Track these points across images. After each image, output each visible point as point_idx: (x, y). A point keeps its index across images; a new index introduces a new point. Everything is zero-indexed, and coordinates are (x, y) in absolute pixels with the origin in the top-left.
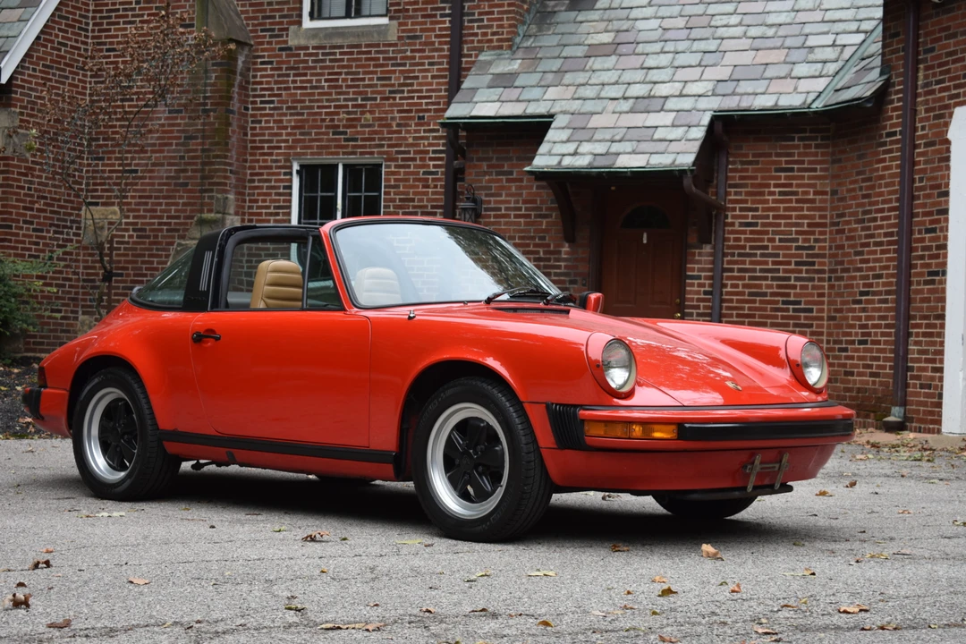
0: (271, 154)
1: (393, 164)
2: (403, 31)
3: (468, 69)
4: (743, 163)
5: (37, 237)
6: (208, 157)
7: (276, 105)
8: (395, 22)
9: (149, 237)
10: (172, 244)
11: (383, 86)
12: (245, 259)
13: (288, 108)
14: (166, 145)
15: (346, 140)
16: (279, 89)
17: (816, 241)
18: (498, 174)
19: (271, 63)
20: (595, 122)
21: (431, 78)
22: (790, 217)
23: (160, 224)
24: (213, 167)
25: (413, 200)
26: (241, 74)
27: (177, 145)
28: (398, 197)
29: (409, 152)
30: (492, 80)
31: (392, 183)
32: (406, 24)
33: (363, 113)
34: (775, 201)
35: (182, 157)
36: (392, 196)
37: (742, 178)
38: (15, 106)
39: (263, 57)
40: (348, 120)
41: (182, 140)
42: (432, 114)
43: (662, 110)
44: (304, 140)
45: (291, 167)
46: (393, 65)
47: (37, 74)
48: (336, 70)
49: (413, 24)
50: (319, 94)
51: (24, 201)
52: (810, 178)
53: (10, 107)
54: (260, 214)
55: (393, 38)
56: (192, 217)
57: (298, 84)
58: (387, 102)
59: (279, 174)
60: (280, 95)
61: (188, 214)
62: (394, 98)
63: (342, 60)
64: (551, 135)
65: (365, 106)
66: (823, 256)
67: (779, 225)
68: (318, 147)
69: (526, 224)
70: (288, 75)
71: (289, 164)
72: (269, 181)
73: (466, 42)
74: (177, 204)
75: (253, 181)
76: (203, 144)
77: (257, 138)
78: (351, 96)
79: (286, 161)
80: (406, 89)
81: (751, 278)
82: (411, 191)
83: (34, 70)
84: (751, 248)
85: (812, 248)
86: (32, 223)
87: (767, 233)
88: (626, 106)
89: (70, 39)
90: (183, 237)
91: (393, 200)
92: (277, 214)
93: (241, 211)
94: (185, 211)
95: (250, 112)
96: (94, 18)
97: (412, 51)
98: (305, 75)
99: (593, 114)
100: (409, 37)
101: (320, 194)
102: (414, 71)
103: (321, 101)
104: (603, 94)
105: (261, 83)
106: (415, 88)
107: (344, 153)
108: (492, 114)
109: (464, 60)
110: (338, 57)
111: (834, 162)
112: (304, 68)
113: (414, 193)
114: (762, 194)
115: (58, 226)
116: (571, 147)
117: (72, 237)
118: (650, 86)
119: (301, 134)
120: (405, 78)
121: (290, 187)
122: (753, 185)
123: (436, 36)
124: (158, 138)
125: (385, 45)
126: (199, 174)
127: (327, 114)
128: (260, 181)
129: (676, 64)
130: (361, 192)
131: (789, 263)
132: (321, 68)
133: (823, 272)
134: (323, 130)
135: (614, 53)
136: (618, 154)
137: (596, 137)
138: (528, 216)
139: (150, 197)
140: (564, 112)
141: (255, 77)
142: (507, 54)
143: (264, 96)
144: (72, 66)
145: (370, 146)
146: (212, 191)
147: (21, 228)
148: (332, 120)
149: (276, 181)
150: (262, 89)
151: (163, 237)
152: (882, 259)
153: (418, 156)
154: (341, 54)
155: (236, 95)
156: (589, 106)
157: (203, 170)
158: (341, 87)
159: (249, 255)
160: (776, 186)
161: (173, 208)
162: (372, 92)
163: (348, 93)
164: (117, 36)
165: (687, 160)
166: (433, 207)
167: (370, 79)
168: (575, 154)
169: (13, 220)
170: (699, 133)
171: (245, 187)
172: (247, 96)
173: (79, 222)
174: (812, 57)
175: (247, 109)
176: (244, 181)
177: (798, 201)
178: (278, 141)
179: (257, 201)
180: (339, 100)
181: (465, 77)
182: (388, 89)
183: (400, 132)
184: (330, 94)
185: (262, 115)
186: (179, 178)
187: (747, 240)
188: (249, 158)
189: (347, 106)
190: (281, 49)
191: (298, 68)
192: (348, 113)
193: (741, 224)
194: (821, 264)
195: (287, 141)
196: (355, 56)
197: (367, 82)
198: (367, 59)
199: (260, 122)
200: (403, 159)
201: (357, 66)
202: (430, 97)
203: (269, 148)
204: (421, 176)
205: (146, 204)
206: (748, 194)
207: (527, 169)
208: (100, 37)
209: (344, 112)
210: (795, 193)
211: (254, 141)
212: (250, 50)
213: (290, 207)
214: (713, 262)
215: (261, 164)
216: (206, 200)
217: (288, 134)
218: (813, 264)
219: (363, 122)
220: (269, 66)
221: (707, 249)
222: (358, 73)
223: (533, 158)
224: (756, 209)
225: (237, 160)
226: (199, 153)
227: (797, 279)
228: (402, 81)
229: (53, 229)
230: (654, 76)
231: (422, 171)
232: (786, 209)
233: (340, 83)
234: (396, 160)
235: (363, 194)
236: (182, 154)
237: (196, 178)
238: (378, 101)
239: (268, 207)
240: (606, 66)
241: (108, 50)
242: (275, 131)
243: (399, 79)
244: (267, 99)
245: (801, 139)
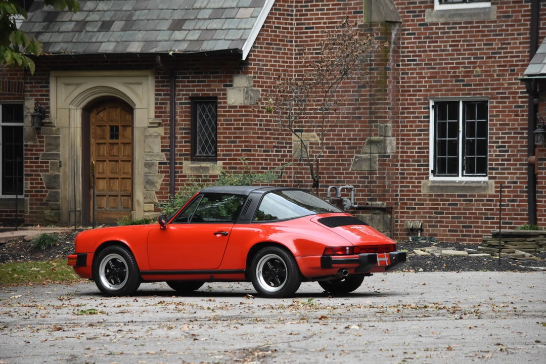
0: (415, 95)
1: (495, 101)
2: (501, 12)
5: (266, 155)
6: (374, 99)
7: (417, 62)
8: (495, 7)
9: (336, 152)
10: (352, 157)
11: (487, 49)
12: (399, 164)
13: (426, 64)
14: (346, 91)
15: (464, 85)
16: (419, 51)
19: (414, 34)
21: (518, 44)
23: (344, 144)
24: (377, 106)
25: (508, 125)
26: (394, 43)
27: (353, 91)
28: (498, 123)
29: (505, 93)
31: (495, 114)
32: (502, 8)
33: (475, 67)
35: (357, 100)
36: (495, 122)
38: (251, 73)
39: (409, 30)
40: (465, 72)
41: (357, 89)
42: (520, 68)
44: (436, 86)
45: (428, 104)
46: (494, 35)
47: (263, 50)
48: (457, 39)
49: (507, 7)
50: (446, 55)
51: (257, 133)
53: (248, 74)
54: (409, 135)
55: (493, 17)
56: (364, 139)
57: (432, 48)
58: (490, 60)
59: (420, 108)
60: (420, 56)
61: (362, 137)
62: (495, 58)
63: (461, 32)
65: (475, 63)
68: (446, 90)
70: (425, 42)
71: (427, 102)
72: (414, 113)
73: (542, 20)
74: (354, 131)
75: (403, 113)
76: (370, 91)
77: (406, 85)
78: (467, 56)
79: (425, 99)
80: (502, 51)
82: (507, 118)
83: (261, 48)
86: (262, 147)
89: (282, 23)
90: (358, 152)
91: (496, 125)
92: (420, 135)
93: (396, 133)
94: (360, 135)
95: (401, 67)
96: (296, 6)
97: (506, 26)
98: (437, 42)
100: (504, 17)
101: (448, 121)
102: (507, 39)
103: (447, 59)
105: (407, 48)
106: (508, 50)
107: (463, 94)
109: (540, 31)
110: (458, 30)
112: (436, 38)
113: (510, 120)
115: (278, 147)
117: (286, 153)
119: (435, 82)
120: (502, 44)
121: (428, 117)
123: (522, 16)
124: (341, 87)
125: (488, 22)
126: (368, 111)
127: (451, 68)
128: (408, 113)
130: (475, 119)
132: (447, 37)
134: (449, 79)
139: (336, 126)
141: (403, 43)
143: (409, 56)
144: (284, 41)
145: (480, 89)
146: (376, 122)
147: (256, 151)
148: (455, 72)
149: (419, 113)
150: (408, 52)
151: (346, 152)
153: (511, 96)
154: (460, 28)
155: (391, 58)
157: (370, 108)
158: (460, 50)
159: (402, 161)
161: (352, 133)
162: (481, 54)
163: (465, 54)
164: (312, 19)
166: (521, 129)
167: (480, 45)
169: (252, 146)
171: (398, 118)
172: (399, 57)
173: (291, 143)
175: (398, 65)
176: (398, 113)
178: (419, 87)
179: (407, 126)
180: (459, 59)
181: (541, 43)
182: (491, 51)
183: (499, 80)
184: (453, 55)
185: (409, 69)
186: (355, 113)
188: (401, 98)
189: (464, 63)
190: (420, 25)
191: (432, 38)
192: (465, 67)
195: (425, 86)
196: (469, 30)
197: (477, 47)
198: (477, 32)
199: (407, 74)
200: (501, 98)
201: (471, 36)
202: (518, 57)
203: (413, 91)
204: (513, 109)
205: (334, 131)
208: (300, 20)
209: (462, 67)
211: (404, 87)
212: (400, 26)
213: (428, 130)
215: (409, 102)
216: (373, 128)
217: (426, 82)
219: (474, 74)
220: (413, 36)
222: (471, 41)
225: (393, 100)
226: (368, 97)
228: (500, 46)
229: (275, 149)
231: (514, 105)
233: (459, 47)
234: (497, 98)
235: (476, 121)
236: (357, 98)
237: (366, 113)
238: (485, 59)
239: (414, 130)
241: (306, 28)
242: (418, 80)
243: (498, 44)
244: (412, 58)
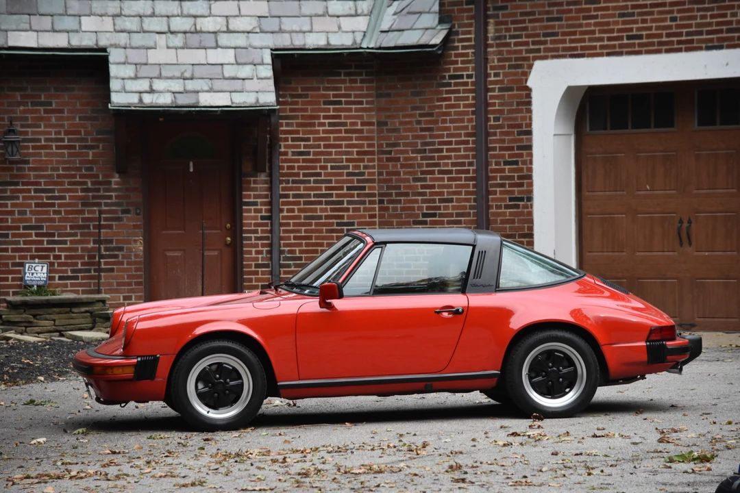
4: (292, 96)
17: (365, 167)
18: (34, 104)
20: (154, 57)
22: (340, 146)
34: (324, 132)
37: (292, 110)
43: (217, 46)
52: (357, 110)
64: (114, 70)
66: (373, 181)
67: (330, 153)
69: (70, 155)
81: (306, 203)
84: (305, 175)
85: (362, 174)
87: (319, 161)
88: (177, 40)
99: (147, 48)
104: (146, 27)
108: (34, 45)
111: (379, 96)
114: (313, 125)
116: (143, 84)
118: (191, 20)
122: (303, 117)
131: (341, 189)
133: (373, 195)
136: (197, 92)
137: (165, 74)
138: (74, 147)
140: (115, 46)
156: (138, 40)
160: (325, 117)
165: (268, 99)
168: (152, 91)
170: (267, 72)
177: (347, 131)
187: (299, 168)
194: (370, 188)
206: (299, 125)
210: (344, 124)
214: (269, 189)
218: (364, 188)
221: (263, 177)
223: (110, 95)
224: (308, 140)
227: (349, 203)
230: (190, 9)
232: (336, 139)
245: (347, 74)
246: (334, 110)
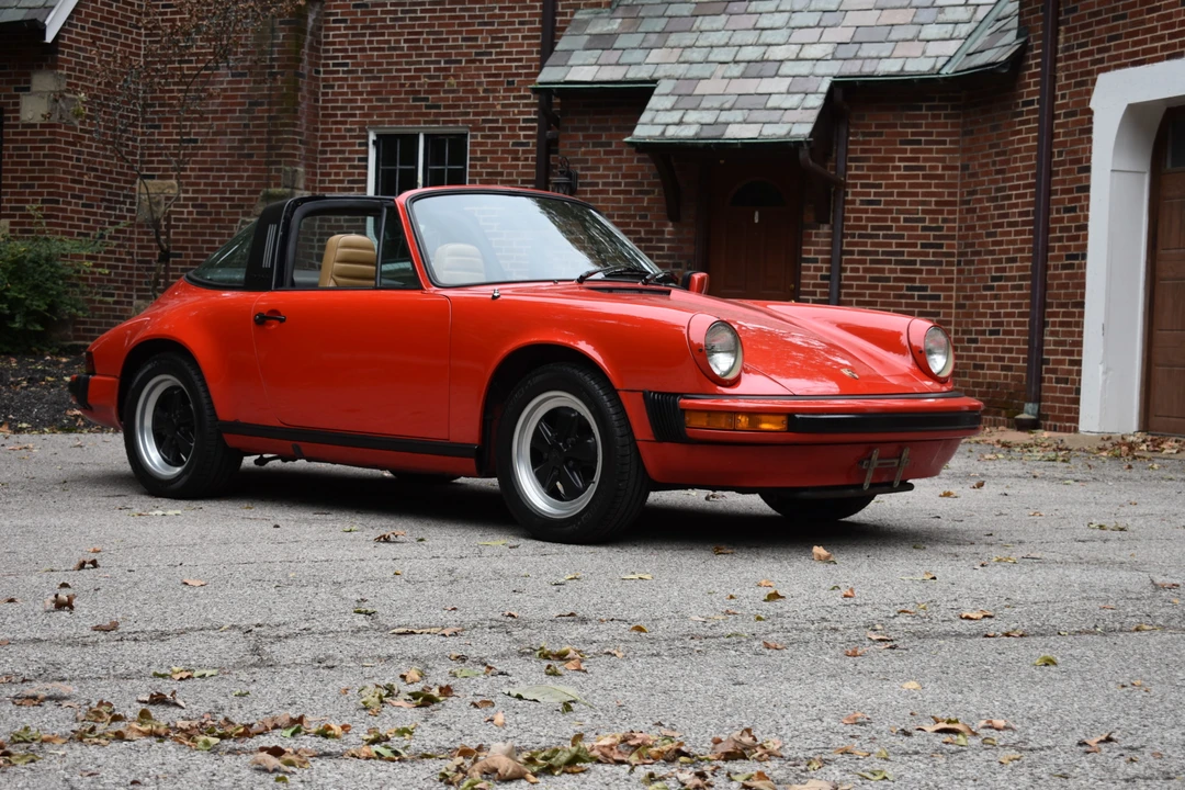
0: (345, 123)
1: (479, 134)
3: (563, 29)
4: (864, 134)
5: (87, 213)
6: (275, 125)
7: (350, 68)
9: (209, 214)
10: (236, 221)
11: (468, 47)
13: (363, 71)
14: (228, 111)
15: (427, 107)
16: (353, 50)
17: (944, 220)
18: (595, 145)
20: (702, 87)
21: (521, 38)
22: (916, 194)
23: (222, 199)
24: (281, 137)
25: (501, 174)
26: (312, 34)
27: (240, 111)
28: (484, 170)
29: (497, 121)
30: (590, 41)
31: (479, 155)
33: (446, 77)
34: (899, 177)
35: (246, 126)
36: (478, 169)
37: (863, 151)
38: (62, 68)
39: (336, 14)
40: (430, 85)
41: (247, 107)
42: (523, 78)
43: (776, 75)
44: (380, 108)
45: (367, 137)
46: (480, 24)
47: (86, 32)
48: (417, 30)
50: (399, 56)
51: (72, 173)
52: (938, 151)
53: (57, 69)
54: (333, 189)
56: (257, 192)
57: (375, 45)
58: (473, 65)
59: (353, 144)
60: (355, 57)
61: (253, 188)
62: (481, 61)
63: (424, 18)
64: (654, 102)
65: (448, 69)
66: (953, 237)
67: (904, 203)
68: (397, 115)
69: (626, 200)
70: (364, 35)
71: (364, 134)
72: (343, 152)
74: (241, 178)
75: (325, 152)
76: (269, 111)
77: (330, 105)
78: (433, 59)
79: (362, 130)
80: (493, 50)
81: (872, 262)
82: (500, 164)
83: (83, 28)
84: (873, 228)
85: (940, 229)
86: (80, 198)
87: (891, 211)
88: (736, 70)
90: (247, 214)
91: (480, 174)
92: (352, 189)
93: (311, 185)
94: (250, 185)
95: (322, 76)
97: (501, 8)
98: (383, 34)
99: (700, 79)
101: (398, 167)
102: (502, 31)
103: (400, 63)
104: (711, 58)
105: (334, 43)
106: (504, 49)
107: (425, 122)
108: (589, 79)
109: (558, 18)
110: (419, 15)
111: (965, 133)
112: (382, 27)
113: (503, 166)
114: (886, 168)
115: (109, 201)
116: (675, 116)
117: (125, 213)
118: (763, 49)
119: (378, 100)
120: (493, 39)
121: (366, 159)
122: (875, 159)
124: (221, 104)
126: (265, 145)
127: (406, 78)
128: (332, 152)
129: (792, 24)
130: (444, 165)
131: (915, 245)
132: (401, 27)
133: (952, 255)
134: (403, 96)
135: (724, 11)
136: (728, 124)
137: (704, 105)
138: (629, 192)
139: (211, 170)
140: (668, 77)
141: (327, 36)
142: (606, 12)
143: (337, 58)
144: (124, 24)
145: (454, 114)
146: (279, 163)
147: (69, 203)
148: (412, 85)
149: (351, 152)
150: (335, 51)
151: (226, 213)
152: (1016, 241)
153: (507, 126)
154: (422, 11)
155: (306, 57)
156: (696, 71)
157: (269, 140)
158: (422, 48)
160: (901, 160)
161: (237, 181)
162: (457, 55)
163: (430, 55)
165: (803, 130)
166: (523, 182)
167: (455, 40)
168: (680, 123)
169: (60, 195)
170: (817, 101)
171: (316, 159)
172: (319, 58)
173: (133, 197)
174: (942, 18)
175: (318, 72)
176: (315, 152)
177: (925, 177)
178: (352, 108)
179: (329, 174)
180: (420, 63)
181: (560, 37)
182: (474, 51)
183: (487, 99)
185: (335, 79)
186: (243, 148)
187: (868, 219)
188: (321, 127)
189: (428, 70)
190: (356, 6)
191: (374, 27)
192: (430, 77)
193: (862, 202)
194: (950, 246)
195: (362, 108)
196: (438, 14)
197: (451, 43)
198: (451, 18)
199: (332, 87)
200: (491, 129)
201: (440, 25)
202: (520, 60)
203: (342, 115)
204: (510, 147)
205: (207, 177)
206: (869, 168)
207: (627, 139)
209: (425, 77)
210: (922, 168)
211: (326, 108)
212: (321, 7)
213: (365, 181)
214: (831, 244)
215: (334, 133)
216: (273, 173)
217: (363, 101)
218: (941, 246)
219: (446, 87)
220: (343, 25)
221: (825, 229)
222: (441, 33)
223: (633, 128)
224: (880, 186)
225: (307, 129)
226: (265, 121)
227: (922, 263)
228: (489, 42)
229: (104, 204)
230: (768, 37)
231: (511, 142)
232: (911, 186)
233: (421, 44)
234: (483, 129)
235: (446, 167)
236: (247, 122)
237: (260, 148)
239: (342, 181)
240: (715, 26)
241: (164, 6)
242: (350, 97)
243: (486, 39)
244: (340, 61)
245: (929, 108)
246: (912, 151)
